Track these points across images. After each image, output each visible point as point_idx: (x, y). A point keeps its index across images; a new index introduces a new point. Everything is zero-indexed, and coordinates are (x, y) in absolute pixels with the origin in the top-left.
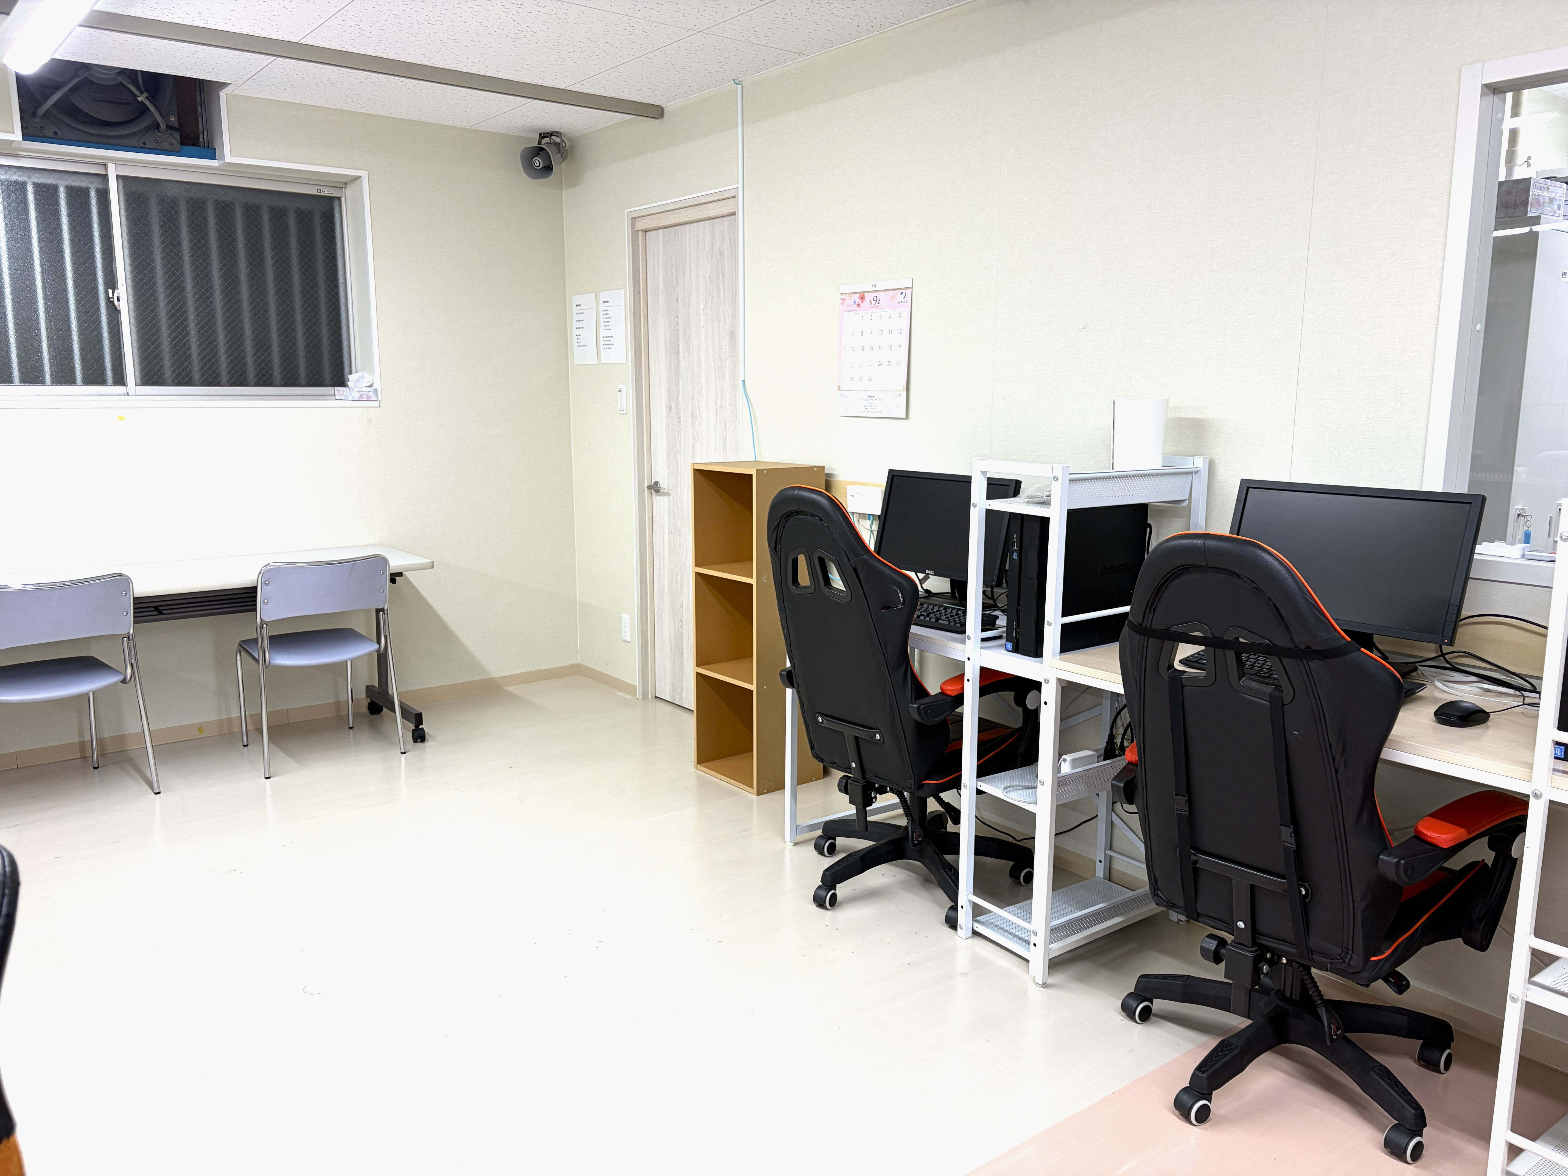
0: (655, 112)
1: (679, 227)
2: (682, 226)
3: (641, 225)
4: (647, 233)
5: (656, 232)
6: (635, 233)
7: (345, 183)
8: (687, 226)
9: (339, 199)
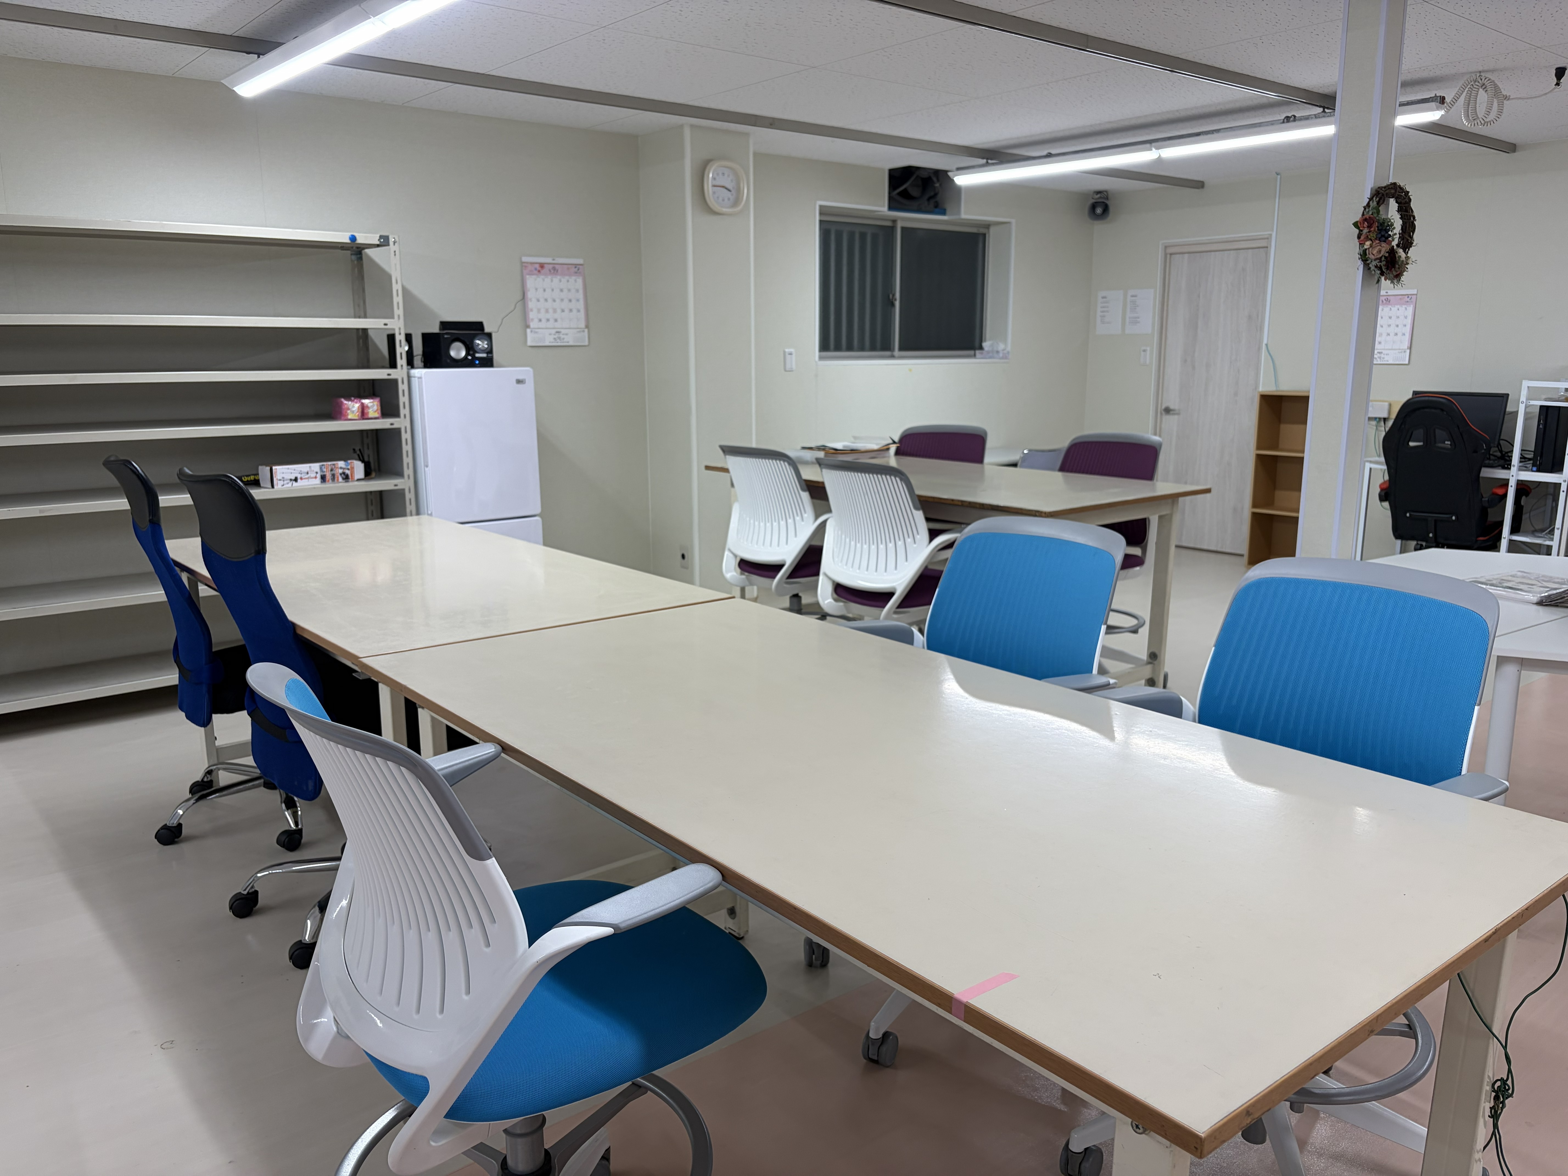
0: (1199, 185)
1: (1204, 253)
2: (1209, 253)
3: (1169, 251)
4: (1173, 256)
5: (1181, 255)
6: (1166, 255)
7: (988, 226)
8: (1213, 253)
9: (984, 235)
